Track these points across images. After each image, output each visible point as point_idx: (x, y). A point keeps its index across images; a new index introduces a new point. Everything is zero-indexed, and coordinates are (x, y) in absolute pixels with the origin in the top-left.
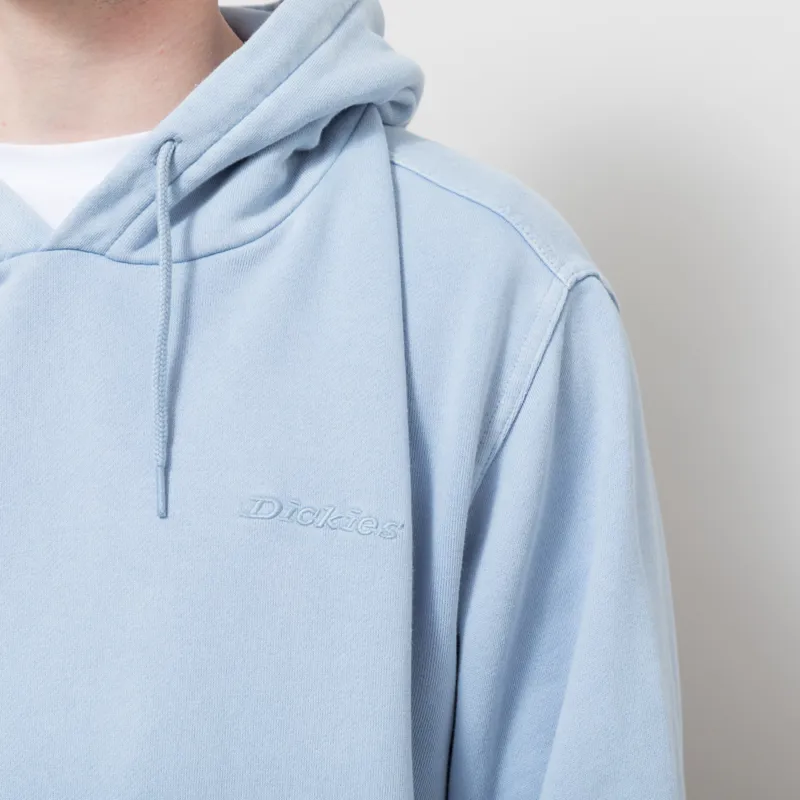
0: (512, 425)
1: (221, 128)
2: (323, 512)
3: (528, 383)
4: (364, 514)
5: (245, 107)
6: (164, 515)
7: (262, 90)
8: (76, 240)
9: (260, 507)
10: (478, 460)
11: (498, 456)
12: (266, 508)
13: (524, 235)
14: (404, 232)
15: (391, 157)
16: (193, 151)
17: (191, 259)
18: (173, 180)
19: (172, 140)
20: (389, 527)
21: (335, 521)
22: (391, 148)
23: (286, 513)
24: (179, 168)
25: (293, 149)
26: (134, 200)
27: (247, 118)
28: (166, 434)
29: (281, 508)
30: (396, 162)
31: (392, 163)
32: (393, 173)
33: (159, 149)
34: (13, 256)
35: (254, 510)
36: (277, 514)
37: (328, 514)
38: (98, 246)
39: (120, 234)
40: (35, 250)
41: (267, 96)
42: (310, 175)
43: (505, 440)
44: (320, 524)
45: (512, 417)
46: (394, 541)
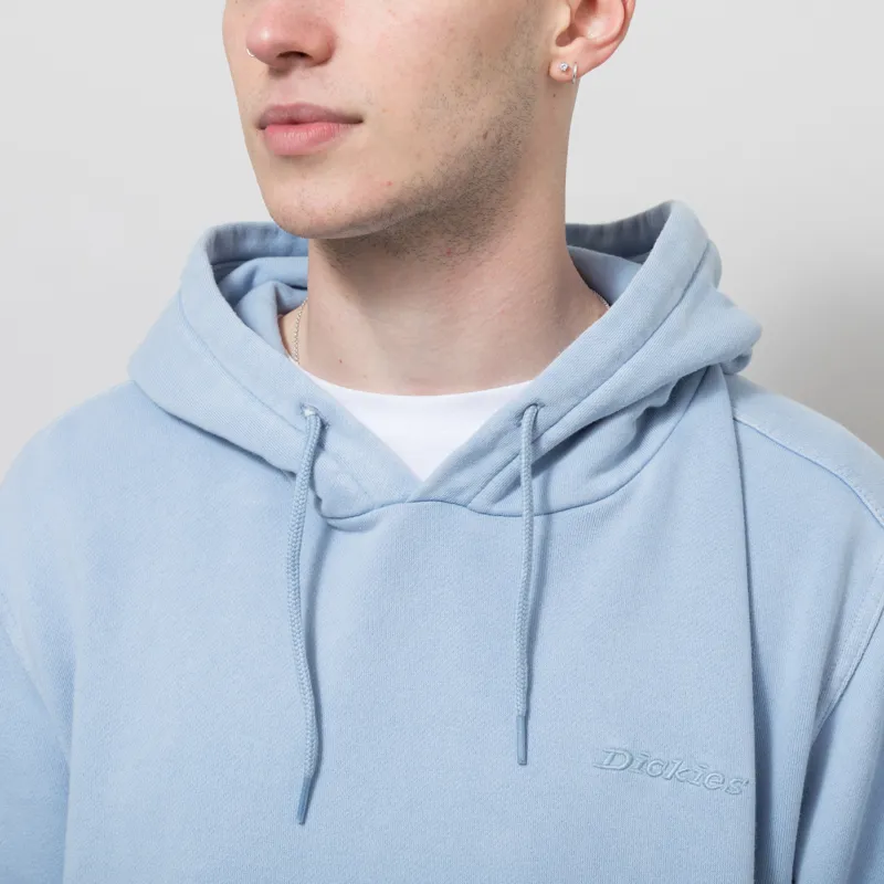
0: (849, 682)
1: (580, 393)
2: (671, 765)
3: (865, 644)
4: (711, 769)
5: (603, 375)
6: (524, 762)
7: (620, 358)
8: (441, 493)
9: (613, 757)
10: (817, 716)
11: (834, 710)
12: (618, 759)
13: (862, 496)
14: (748, 491)
15: (733, 413)
16: (555, 414)
17: (548, 513)
18: (535, 441)
19: (535, 405)
20: (734, 783)
21: (683, 774)
22: (733, 405)
23: (636, 764)
24: (540, 429)
25: (644, 408)
26: (497, 457)
27: (606, 383)
28: (526, 685)
29: (632, 760)
30: (738, 418)
31: (734, 419)
32: (736, 431)
33: (523, 414)
34: (382, 506)
35: (606, 761)
36: (628, 765)
37: (676, 766)
38: (462, 498)
39: (482, 488)
40: (403, 501)
41: (625, 363)
42: (658, 432)
43: (842, 696)
44: (669, 776)
45: (849, 674)
46: (740, 796)
